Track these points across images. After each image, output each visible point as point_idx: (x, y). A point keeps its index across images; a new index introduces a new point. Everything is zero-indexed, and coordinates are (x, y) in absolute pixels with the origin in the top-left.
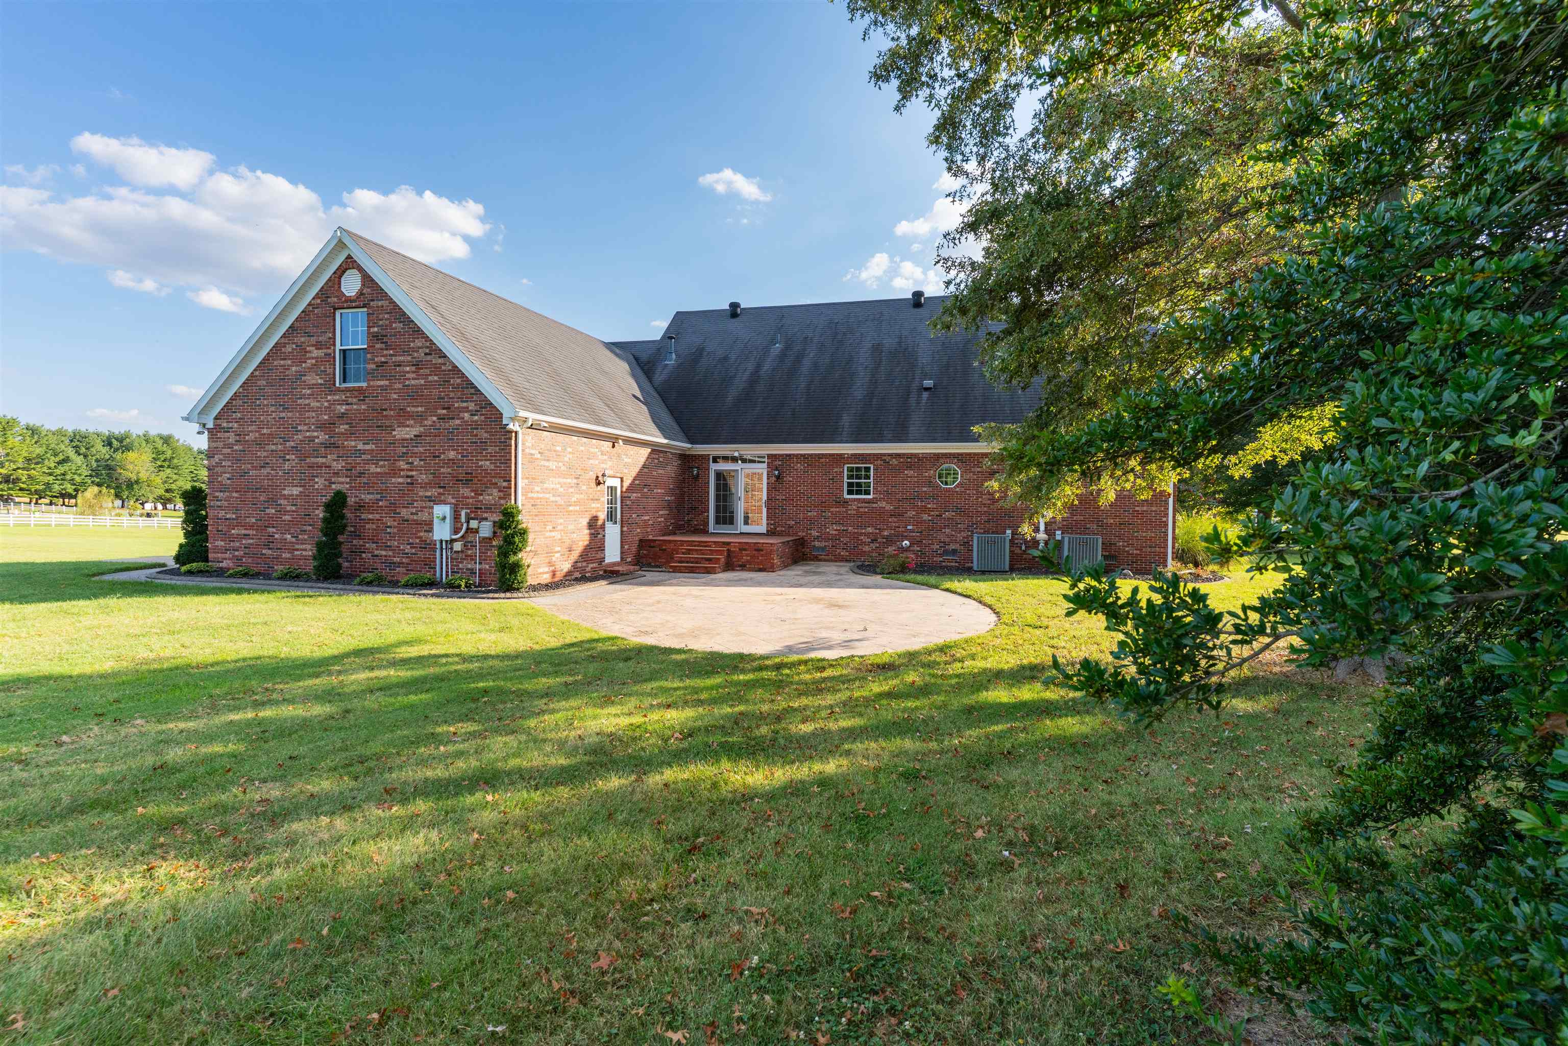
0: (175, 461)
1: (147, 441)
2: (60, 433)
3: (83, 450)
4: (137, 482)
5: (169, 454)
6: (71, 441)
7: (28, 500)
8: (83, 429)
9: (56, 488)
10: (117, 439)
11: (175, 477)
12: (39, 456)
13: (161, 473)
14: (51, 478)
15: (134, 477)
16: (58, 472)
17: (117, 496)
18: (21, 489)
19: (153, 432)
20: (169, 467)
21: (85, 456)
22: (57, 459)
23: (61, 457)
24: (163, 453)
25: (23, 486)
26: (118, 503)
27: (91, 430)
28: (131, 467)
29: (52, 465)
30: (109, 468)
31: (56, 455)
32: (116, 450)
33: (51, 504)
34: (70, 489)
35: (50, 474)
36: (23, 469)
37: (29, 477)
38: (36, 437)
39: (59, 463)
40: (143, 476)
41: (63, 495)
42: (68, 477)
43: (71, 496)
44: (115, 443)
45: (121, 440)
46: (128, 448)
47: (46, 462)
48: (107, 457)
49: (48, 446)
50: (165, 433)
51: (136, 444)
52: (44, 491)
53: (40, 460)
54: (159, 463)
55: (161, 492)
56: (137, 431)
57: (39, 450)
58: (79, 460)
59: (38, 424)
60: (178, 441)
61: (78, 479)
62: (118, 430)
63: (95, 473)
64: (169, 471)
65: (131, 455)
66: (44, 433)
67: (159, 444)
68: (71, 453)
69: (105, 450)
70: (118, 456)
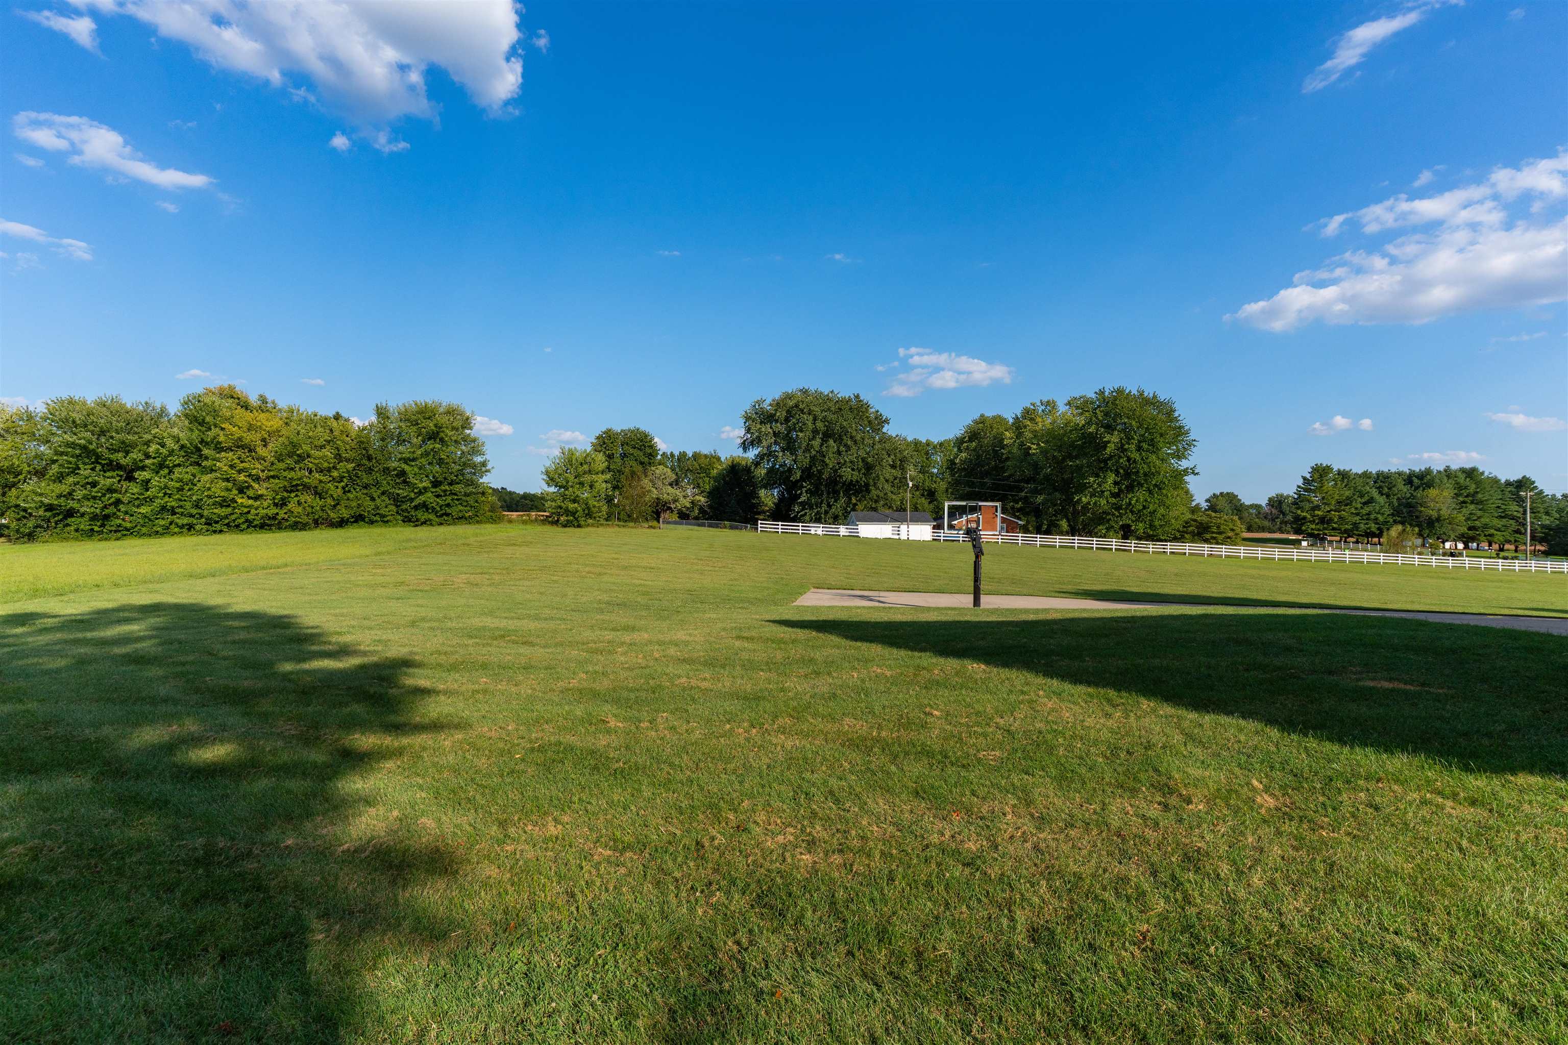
0: (1480, 496)
1: (1448, 477)
2: (1366, 475)
3: (1386, 490)
4: (1438, 519)
5: (1472, 488)
6: (1375, 482)
7: (1338, 538)
8: (1386, 470)
9: (1362, 527)
10: (1417, 477)
11: (1479, 513)
12: (1348, 498)
13: (1464, 510)
14: (1358, 518)
15: (1434, 514)
16: (1364, 512)
17: (1420, 535)
18: (1334, 529)
19: (1454, 467)
20: (1472, 502)
21: (1388, 496)
22: (1363, 500)
23: (1366, 498)
24: (1466, 488)
25: (1335, 525)
26: (1419, 541)
27: (1393, 470)
28: (1432, 504)
29: (1359, 506)
30: (1409, 505)
31: (1362, 496)
32: (1417, 488)
33: (1357, 542)
34: (1374, 528)
35: (1357, 514)
36: (1335, 511)
37: (1340, 517)
38: (1346, 480)
39: (1365, 504)
40: (1445, 513)
41: (1369, 534)
42: (1372, 517)
43: (1373, 535)
44: (1416, 480)
45: (1421, 477)
46: (1429, 485)
47: (1354, 504)
48: (1408, 495)
49: (1355, 488)
50: (1468, 466)
51: (1437, 480)
52: (1352, 530)
53: (1348, 502)
54: (1461, 499)
55: (1464, 529)
56: (1438, 466)
57: (1348, 493)
58: (1382, 500)
59: (1347, 469)
60: (1483, 473)
61: (1381, 518)
62: (1418, 467)
63: (1396, 512)
64: (1472, 507)
65: (1433, 492)
66: (1352, 477)
67: (1462, 477)
68: (1375, 493)
69: (1406, 489)
70: (1419, 494)
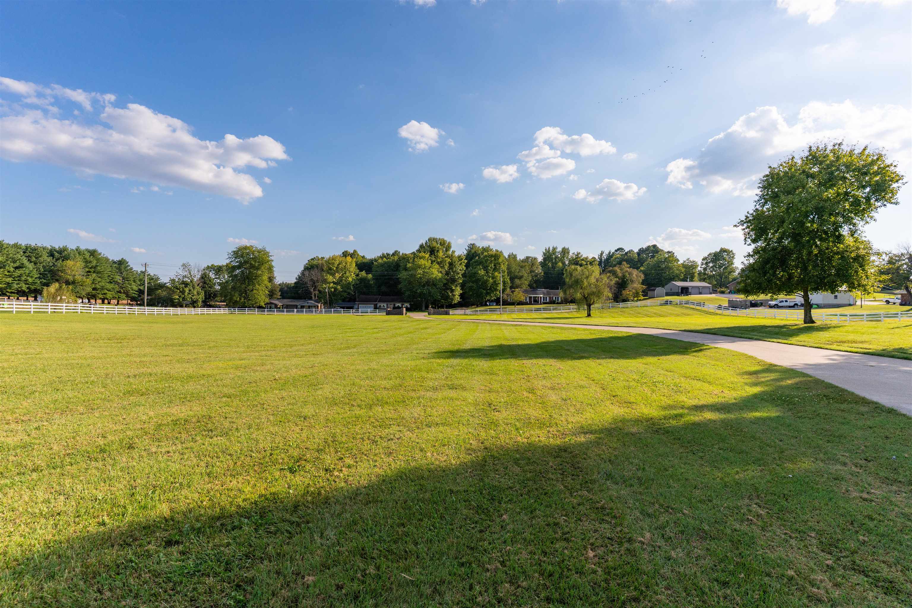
0: (99, 268)
1: (79, 254)
2: (16, 246)
3: (34, 259)
4: (73, 282)
5: (94, 263)
6: (24, 252)
8: (33, 244)
9: (15, 286)
10: (57, 252)
11: (99, 279)
12: (2, 262)
13: (90, 277)
14: (10, 279)
15: (70, 279)
16: (16, 274)
19: (83, 247)
20: (94, 272)
21: (35, 264)
22: (15, 265)
23: (17, 264)
24: (90, 262)
27: (39, 245)
28: (69, 272)
29: (12, 269)
30: (51, 271)
31: (14, 262)
32: (57, 260)
34: (24, 287)
35: (10, 276)
39: (16, 268)
40: (78, 278)
41: (20, 292)
42: (23, 279)
43: (23, 292)
44: (57, 255)
45: (60, 252)
46: (66, 258)
47: (7, 268)
48: (51, 264)
49: (8, 255)
50: (91, 248)
51: (72, 255)
52: (6, 288)
54: (87, 270)
55: (89, 289)
56: (72, 246)
58: (31, 266)
60: (100, 254)
61: (30, 280)
62: (57, 245)
63: (43, 276)
64: (94, 275)
65: (70, 263)
66: (5, 246)
67: (87, 255)
68: (25, 261)
69: (49, 259)
70: (59, 263)
